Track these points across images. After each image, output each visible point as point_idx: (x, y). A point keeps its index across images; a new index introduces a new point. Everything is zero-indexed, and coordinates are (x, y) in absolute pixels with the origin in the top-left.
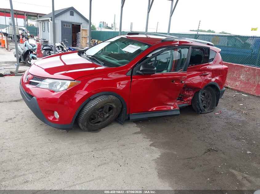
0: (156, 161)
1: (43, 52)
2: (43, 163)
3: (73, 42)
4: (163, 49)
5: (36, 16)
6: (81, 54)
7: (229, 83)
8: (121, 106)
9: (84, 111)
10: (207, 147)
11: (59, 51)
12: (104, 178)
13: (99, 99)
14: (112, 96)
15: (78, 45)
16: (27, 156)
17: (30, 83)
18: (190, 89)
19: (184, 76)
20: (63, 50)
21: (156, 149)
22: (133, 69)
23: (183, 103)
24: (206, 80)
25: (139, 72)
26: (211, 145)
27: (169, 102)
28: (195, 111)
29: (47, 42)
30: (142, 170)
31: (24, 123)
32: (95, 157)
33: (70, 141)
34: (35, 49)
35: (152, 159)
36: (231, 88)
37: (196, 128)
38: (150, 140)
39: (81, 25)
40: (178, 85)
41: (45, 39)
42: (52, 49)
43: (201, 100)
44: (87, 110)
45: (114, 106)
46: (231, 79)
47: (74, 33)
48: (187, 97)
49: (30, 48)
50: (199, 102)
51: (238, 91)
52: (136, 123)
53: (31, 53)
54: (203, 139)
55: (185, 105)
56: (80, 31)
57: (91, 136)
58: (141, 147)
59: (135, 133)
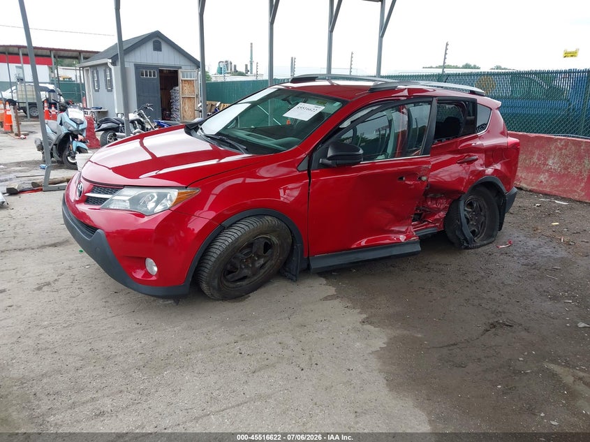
0: (379, 355)
1: (99, 135)
2: (131, 372)
3: (163, 110)
4: (374, 108)
5: (76, 58)
6: (193, 132)
7: (524, 178)
8: (290, 240)
9: (212, 254)
10: (489, 319)
11: (137, 130)
12: (269, 396)
13: (243, 226)
14: (269, 218)
15: (174, 115)
16: (94, 361)
17: (87, 200)
18: (439, 195)
19: (425, 166)
20: (143, 128)
21: (377, 329)
22: (310, 155)
23: (426, 228)
24: (473, 172)
25: (326, 161)
26: (497, 313)
27: (396, 226)
28: (453, 244)
29: (105, 113)
30: (351, 375)
31: (78, 292)
32: (243, 353)
33: (185, 324)
34: (83, 130)
35: (369, 351)
36: (530, 188)
37: (460, 280)
38: (359, 310)
39: (180, 71)
40: (412, 187)
41: (100, 106)
42: (119, 127)
43: (467, 218)
44: (218, 252)
45: (275, 240)
46: (528, 169)
47: (165, 89)
48: (434, 212)
49: (71, 128)
50: (461, 223)
51: (546, 195)
52: (325, 277)
53: (73, 140)
54: (476, 302)
55: (429, 231)
56: (177, 85)
57: (230, 311)
58: (343, 327)
59: (326, 299)
